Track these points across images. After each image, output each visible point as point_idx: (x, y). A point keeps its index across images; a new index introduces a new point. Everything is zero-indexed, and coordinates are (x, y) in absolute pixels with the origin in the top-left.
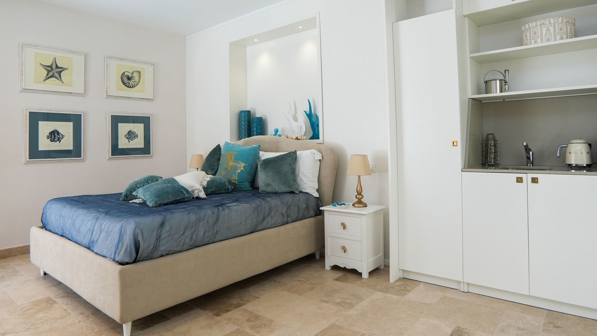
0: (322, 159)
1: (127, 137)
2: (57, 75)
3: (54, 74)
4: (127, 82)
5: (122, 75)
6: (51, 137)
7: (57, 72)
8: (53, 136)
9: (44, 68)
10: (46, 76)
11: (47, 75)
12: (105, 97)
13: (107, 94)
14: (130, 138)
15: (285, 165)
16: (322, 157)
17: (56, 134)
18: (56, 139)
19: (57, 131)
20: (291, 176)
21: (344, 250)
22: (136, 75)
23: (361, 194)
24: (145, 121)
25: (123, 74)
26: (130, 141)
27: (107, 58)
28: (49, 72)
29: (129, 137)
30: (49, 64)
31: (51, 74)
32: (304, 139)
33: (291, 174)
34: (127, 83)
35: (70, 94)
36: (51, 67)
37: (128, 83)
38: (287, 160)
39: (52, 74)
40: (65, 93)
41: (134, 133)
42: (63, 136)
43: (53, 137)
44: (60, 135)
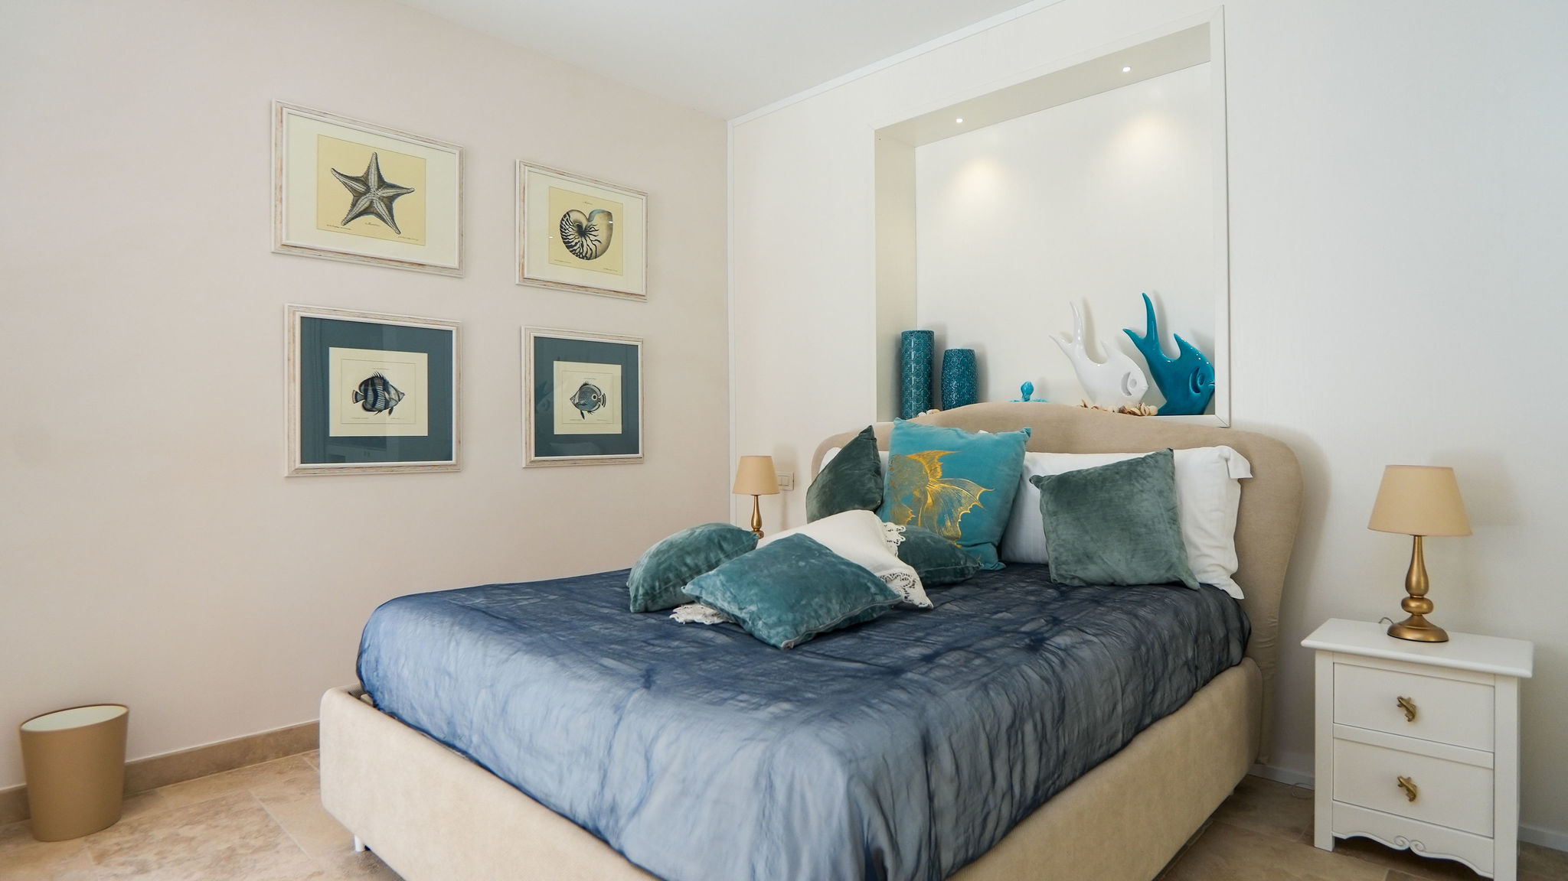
0: (1251, 476)
1: (577, 401)
2: (381, 207)
3: (372, 202)
4: (577, 241)
5: (563, 220)
6: (365, 397)
7: (381, 199)
8: (370, 393)
9: (345, 184)
10: (349, 207)
11: (354, 205)
12: (517, 282)
13: (523, 274)
14: (584, 404)
15: (1145, 496)
16: (1252, 471)
17: (380, 388)
18: (380, 404)
19: (382, 378)
20: (1170, 532)
21: (1410, 791)
22: (599, 222)
23: (1425, 597)
24: (625, 356)
25: (565, 216)
26: (585, 413)
27: (522, 166)
28: (358, 196)
29: (582, 402)
30: (360, 173)
31: (363, 203)
32: (1149, 414)
33: (1169, 526)
34: (576, 243)
35: (419, 269)
36: (363, 180)
37: (578, 245)
38: (1148, 479)
39: (368, 204)
40: (406, 265)
41: (597, 390)
42: (401, 396)
43: (371, 397)
44: (393, 391)
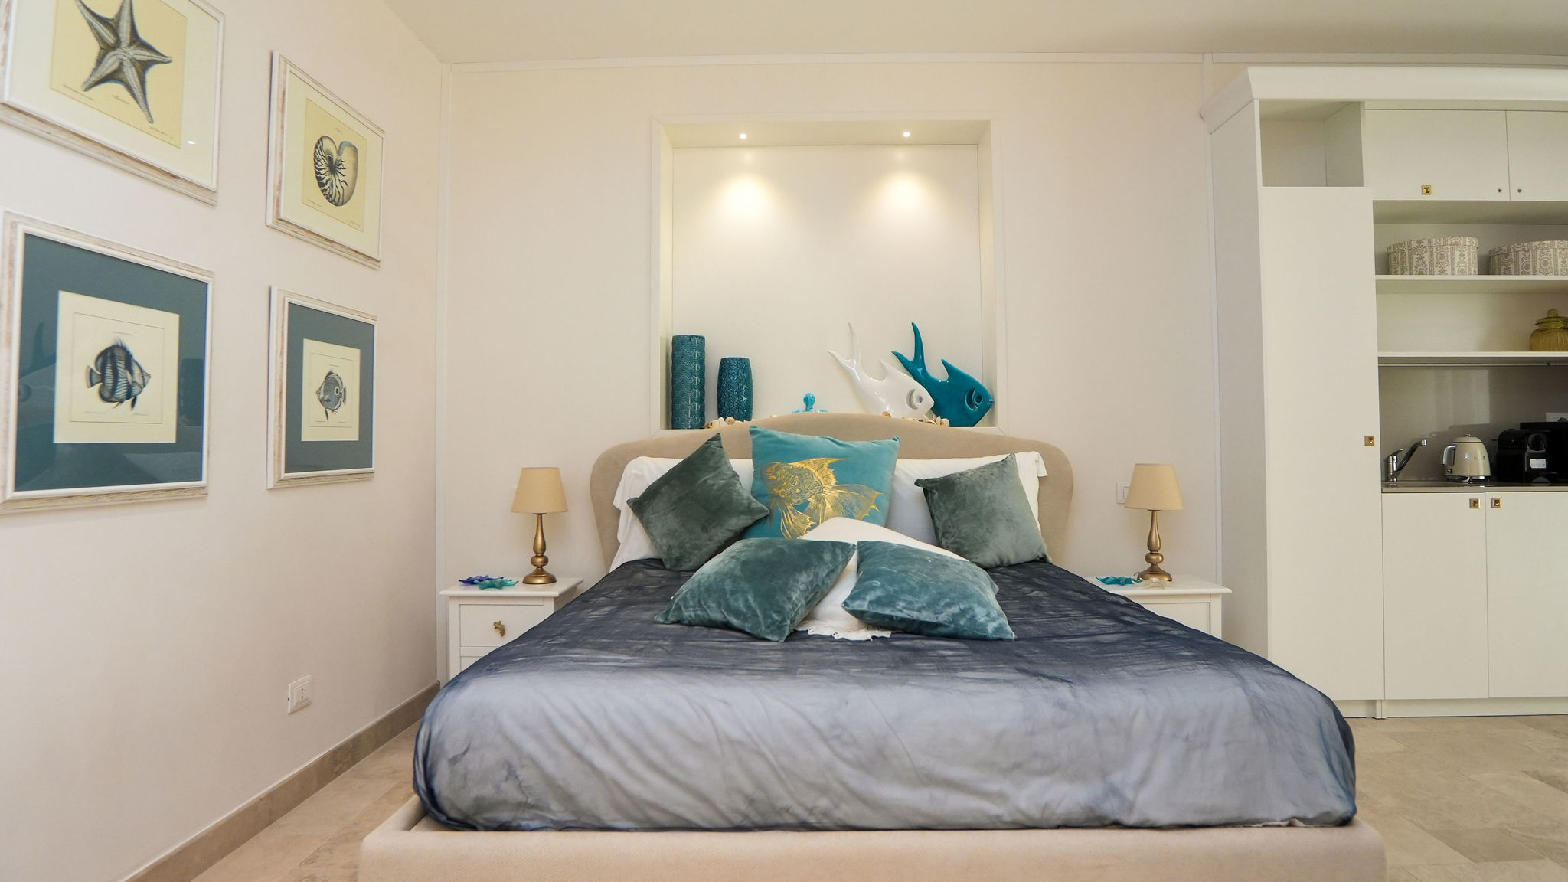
1: (322, 396)
2: (131, 74)
3: (121, 64)
4: (327, 178)
5: (316, 147)
6: (102, 379)
7: (134, 61)
8: (109, 371)
9: (91, 25)
10: (92, 64)
11: (100, 61)
13: (278, 212)
14: (328, 401)
17: (121, 365)
18: (121, 392)
19: (124, 349)
22: (346, 157)
24: (363, 339)
25: (318, 143)
26: (329, 411)
27: (282, 63)
28: (106, 49)
29: (327, 397)
30: (109, 14)
31: (110, 64)
34: (327, 181)
35: (170, 182)
36: (112, 25)
37: (328, 185)
39: (115, 66)
40: (155, 173)
42: (146, 378)
43: (109, 380)
44: (136, 371)
